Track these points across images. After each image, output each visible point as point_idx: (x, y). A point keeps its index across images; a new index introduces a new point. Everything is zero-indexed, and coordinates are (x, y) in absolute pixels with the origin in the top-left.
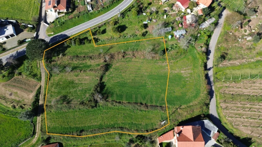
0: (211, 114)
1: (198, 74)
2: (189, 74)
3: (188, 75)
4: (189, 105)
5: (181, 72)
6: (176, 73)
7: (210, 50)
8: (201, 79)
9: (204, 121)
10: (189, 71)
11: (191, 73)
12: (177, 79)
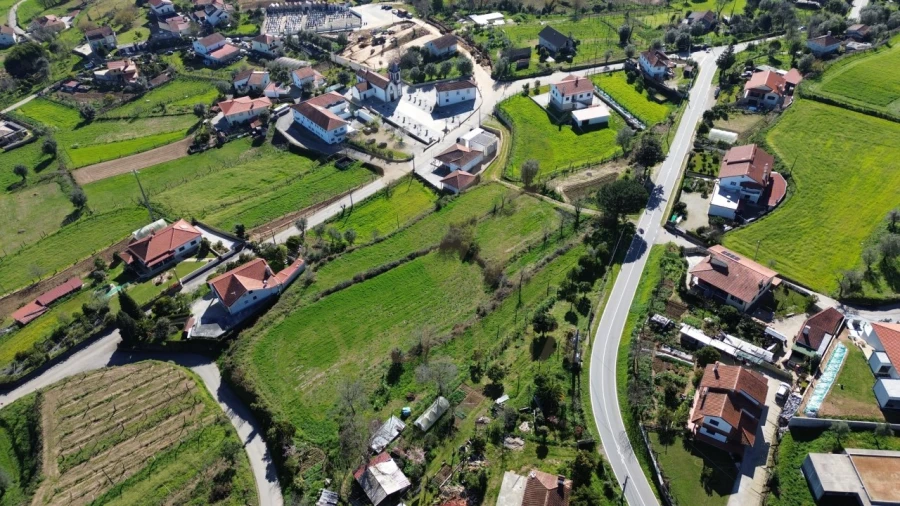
0: (210, 363)
1: (279, 393)
2: (302, 380)
3: (301, 377)
4: (270, 328)
5: (324, 373)
6: (334, 362)
7: (270, 481)
8: (266, 387)
9: (223, 332)
10: (303, 387)
11: (296, 384)
12: (323, 354)
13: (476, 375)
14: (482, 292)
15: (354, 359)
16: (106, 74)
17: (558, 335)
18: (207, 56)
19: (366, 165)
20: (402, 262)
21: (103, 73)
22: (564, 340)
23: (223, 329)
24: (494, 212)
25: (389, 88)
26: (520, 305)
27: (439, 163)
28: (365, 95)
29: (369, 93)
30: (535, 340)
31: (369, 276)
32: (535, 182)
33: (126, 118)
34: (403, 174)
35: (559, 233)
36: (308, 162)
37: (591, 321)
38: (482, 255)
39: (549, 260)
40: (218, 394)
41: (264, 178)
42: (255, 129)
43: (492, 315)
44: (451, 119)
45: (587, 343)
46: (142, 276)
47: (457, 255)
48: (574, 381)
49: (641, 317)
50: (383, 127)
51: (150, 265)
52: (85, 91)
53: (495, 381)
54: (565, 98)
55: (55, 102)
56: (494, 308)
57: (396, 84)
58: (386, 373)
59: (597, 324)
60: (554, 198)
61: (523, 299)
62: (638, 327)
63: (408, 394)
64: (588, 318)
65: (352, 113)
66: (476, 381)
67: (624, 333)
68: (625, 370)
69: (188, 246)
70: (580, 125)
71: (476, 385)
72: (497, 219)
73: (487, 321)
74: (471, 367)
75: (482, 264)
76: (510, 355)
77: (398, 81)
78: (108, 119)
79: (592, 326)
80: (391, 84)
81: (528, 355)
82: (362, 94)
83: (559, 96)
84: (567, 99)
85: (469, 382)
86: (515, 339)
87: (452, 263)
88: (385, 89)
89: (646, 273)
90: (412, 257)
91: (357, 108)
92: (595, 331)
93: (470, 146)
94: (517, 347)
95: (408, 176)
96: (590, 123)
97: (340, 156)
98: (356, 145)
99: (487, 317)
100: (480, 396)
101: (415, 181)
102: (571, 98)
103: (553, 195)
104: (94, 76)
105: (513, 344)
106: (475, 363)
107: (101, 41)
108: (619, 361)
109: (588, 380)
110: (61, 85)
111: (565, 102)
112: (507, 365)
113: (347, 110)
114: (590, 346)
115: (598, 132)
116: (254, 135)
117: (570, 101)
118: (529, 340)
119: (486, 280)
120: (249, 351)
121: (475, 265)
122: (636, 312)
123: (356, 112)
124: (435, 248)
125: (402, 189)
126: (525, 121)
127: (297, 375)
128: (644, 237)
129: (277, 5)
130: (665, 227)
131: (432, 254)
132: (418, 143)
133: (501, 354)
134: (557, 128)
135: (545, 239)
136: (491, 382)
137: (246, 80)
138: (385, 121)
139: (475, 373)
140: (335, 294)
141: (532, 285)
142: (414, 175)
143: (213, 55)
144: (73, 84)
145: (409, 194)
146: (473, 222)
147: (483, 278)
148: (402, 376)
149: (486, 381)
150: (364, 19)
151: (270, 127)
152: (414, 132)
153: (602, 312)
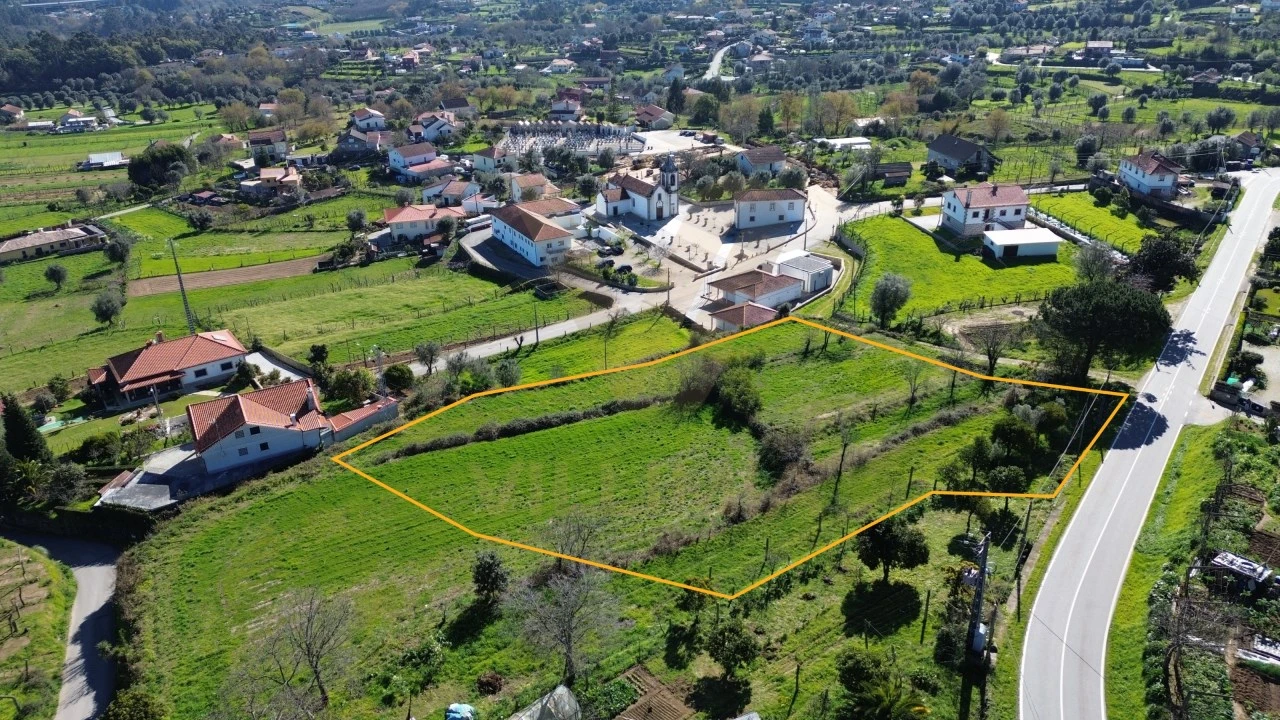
3: (263, 604)
9: (170, 501)
12: (338, 564)
13: (682, 650)
14: (748, 483)
15: (400, 583)
16: (256, 186)
17: (928, 581)
18: (403, 171)
19: (586, 295)
20: (587, 415)
21: (251, 183)
22: (944, 595)
23: (172, 497)
24: (806, 354)
25: (655, 196)
26: (832, 509)
27: (718, 295)
28: (615, 209)
29: (623, 206)
30: (861, 587)
31: (508, 432)
32: (901, 317)
33: (251, 232)
34: (647, 307)
35: (946, 394)
36: (491, 287)
37: (1022, 561)
38: (762, 418)
39: (917, 431)
40: (82, 626)
41: (410, 303)
42: (429, 247)
43: (757, 522)
44: (754, 243)
45: (1011, 607)
46: (109, 408)
47: (707, 416)
48: (966, 701)
49: (1176, 561)
50: (632, 248)
51: (127, 388)
52: (220, 204)
53: (729, 670)
54: (970, 213)
55: (172, 213)
56: (765, 508)
57: (668, 191)
58: (453, 616)
59: (1043, 569)
60: (939, 344)
61: (841, 500)
62: (1171, 581)
63: (486, 674)
64: (1013, 556)
65: (589, 231)
66: (675, 662)
67: (1122, 598)
68: (1137, 693)
69: (214, 371)
70: (999, 253)
71: (675, 674)
72: (809, 364)
73: (743, 534)
74: (674, 629)
75: (757, 433)
76: (785, 614)
77: (673, 188)
78: (226, 231)
79: (1027, 572)
80: (660, 190)
81: (836, 618)
82: (611, 206)
83: (961, 210)
84: (976, 215)
85: (657, 664)
86: (804, 579)
87: (693, 428)
88: (649, 196)
89: (1174, 473)
90: (611, 409)
91: (596, 225)
92: (1035, 583)
93: (779, 271)
94: (807, 597)
95: (655, 310)
96: (1020, 253)
97: (547, 281)
98: (579, 269)
99: (743, 525)
100: (678, 704)
101: (667, 320)
102: (982, 214)
103: (938, 338)
104: (239, 187)
105: (800, 589)
106: (684, 619)
107: (266, 148)
108: (1114, 667)
109: (1015, 704)
110: (191, 196)
111: (970, 221)
112: (774, 637)
113: (581, 228)
114: (1020, 616)
115: (1035, 267)
116: (424, 254)
117: (979, 220)
118: (843, 586)
119: (761, 461)
120: (186, 537)
121: (745, 435)
122: (1156, 551)
123: (594, 230)
124: (663, 400)
125: (638, 329)
126: (891, 248)
127: (255, 599)
128: (1158, 408)
129: (527, 123)
130: (1211, 397)
131: (653, 409)
132: (687, 270)
133: (761, 607)
134: (953, 257)
135: (912, 400)
136: (717, 670)
137: (440, 188)
138: (637, 240)
139: (679, 645)
140: (425, 456)
141: (870, 476)
142: (667, 311)
143: (411, 169)
144: (206, 195)
145: (648, 335)
146: (756, 364)
147: (758, 458)
148: (490, 630)
149: (704, 667)
150: (648, 143)
151: (452, 245)
152: (685, 257)
153: (1055, 542)
